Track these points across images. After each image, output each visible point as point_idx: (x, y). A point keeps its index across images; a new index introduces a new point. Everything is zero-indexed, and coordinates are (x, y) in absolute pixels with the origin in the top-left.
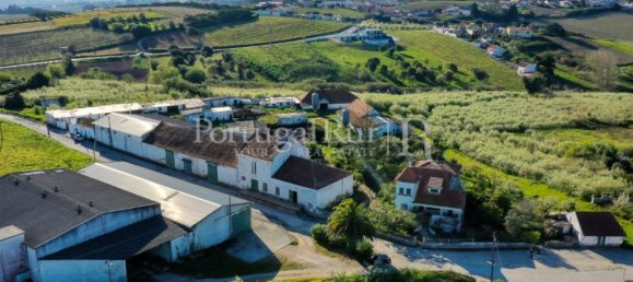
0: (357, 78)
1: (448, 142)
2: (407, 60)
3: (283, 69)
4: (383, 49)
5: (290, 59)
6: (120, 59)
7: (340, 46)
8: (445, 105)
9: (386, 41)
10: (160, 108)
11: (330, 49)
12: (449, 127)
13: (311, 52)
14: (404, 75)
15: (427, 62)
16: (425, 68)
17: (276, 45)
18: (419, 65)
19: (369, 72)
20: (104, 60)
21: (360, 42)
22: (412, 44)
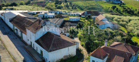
0: (108, 11)
1: (135, 34)
2: (125, 7)
3: (86, 7)
4: (118, 4)
5: (89, 5)
6: (43, 2)
7: (105, 2)
8: (136, 20)
9: (120, 2)
10: (34, 13)
11: (102, 3)
12: (136, 28)
13: (96, 3)
14: (123, 11)
15: (132, 8)
16: (131, 10)
17: (86, 1)
18: (129, 8)
19: (112, 10)
20: (39, 2)
21: (111, 2)
22: (128, 3)
